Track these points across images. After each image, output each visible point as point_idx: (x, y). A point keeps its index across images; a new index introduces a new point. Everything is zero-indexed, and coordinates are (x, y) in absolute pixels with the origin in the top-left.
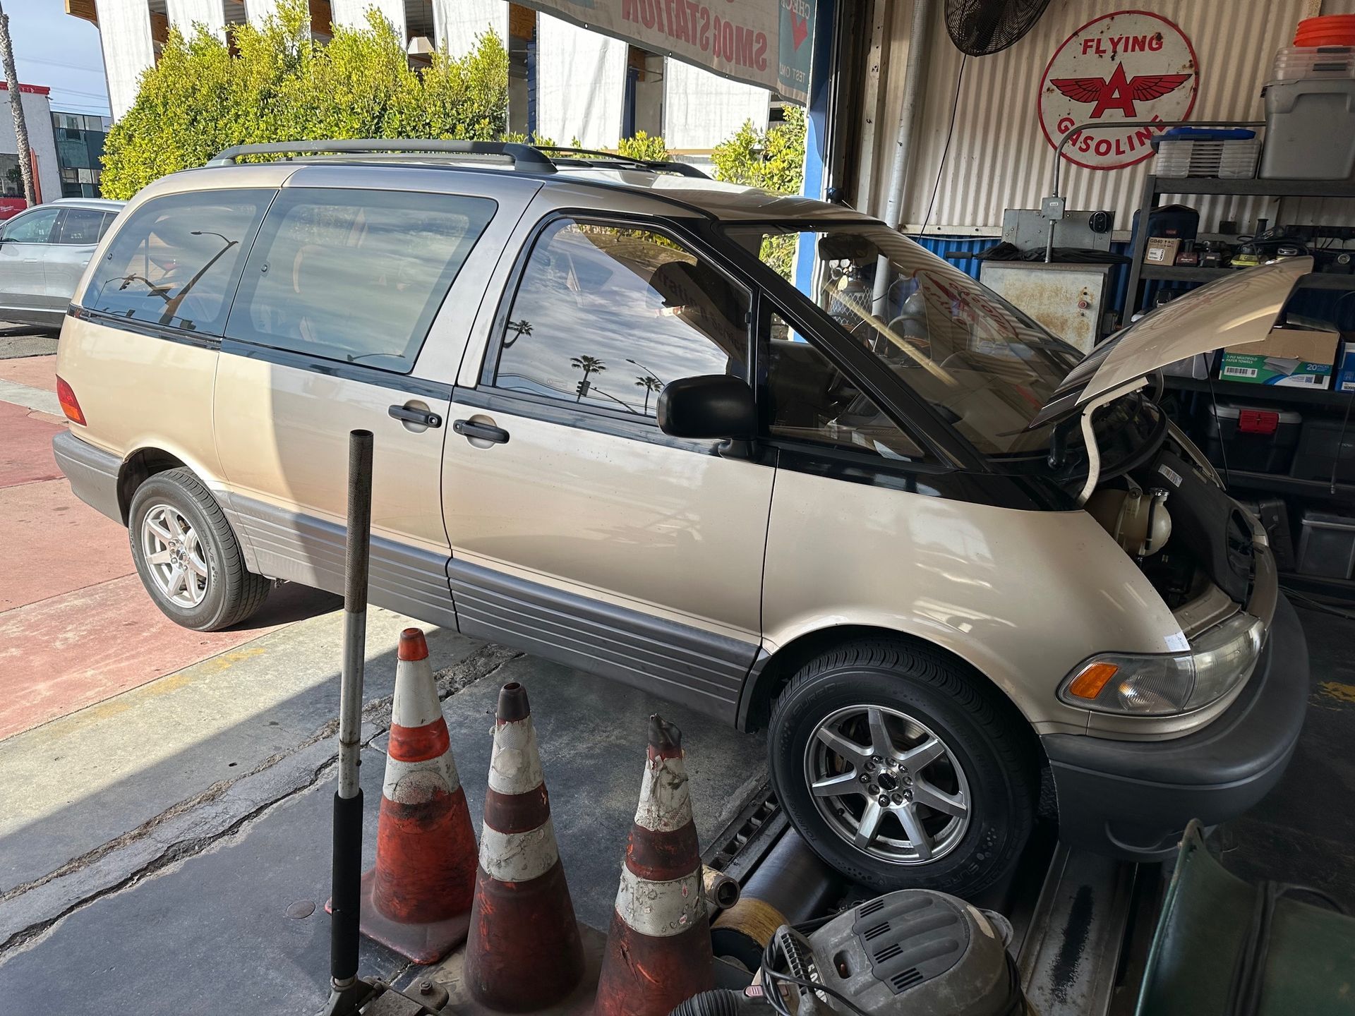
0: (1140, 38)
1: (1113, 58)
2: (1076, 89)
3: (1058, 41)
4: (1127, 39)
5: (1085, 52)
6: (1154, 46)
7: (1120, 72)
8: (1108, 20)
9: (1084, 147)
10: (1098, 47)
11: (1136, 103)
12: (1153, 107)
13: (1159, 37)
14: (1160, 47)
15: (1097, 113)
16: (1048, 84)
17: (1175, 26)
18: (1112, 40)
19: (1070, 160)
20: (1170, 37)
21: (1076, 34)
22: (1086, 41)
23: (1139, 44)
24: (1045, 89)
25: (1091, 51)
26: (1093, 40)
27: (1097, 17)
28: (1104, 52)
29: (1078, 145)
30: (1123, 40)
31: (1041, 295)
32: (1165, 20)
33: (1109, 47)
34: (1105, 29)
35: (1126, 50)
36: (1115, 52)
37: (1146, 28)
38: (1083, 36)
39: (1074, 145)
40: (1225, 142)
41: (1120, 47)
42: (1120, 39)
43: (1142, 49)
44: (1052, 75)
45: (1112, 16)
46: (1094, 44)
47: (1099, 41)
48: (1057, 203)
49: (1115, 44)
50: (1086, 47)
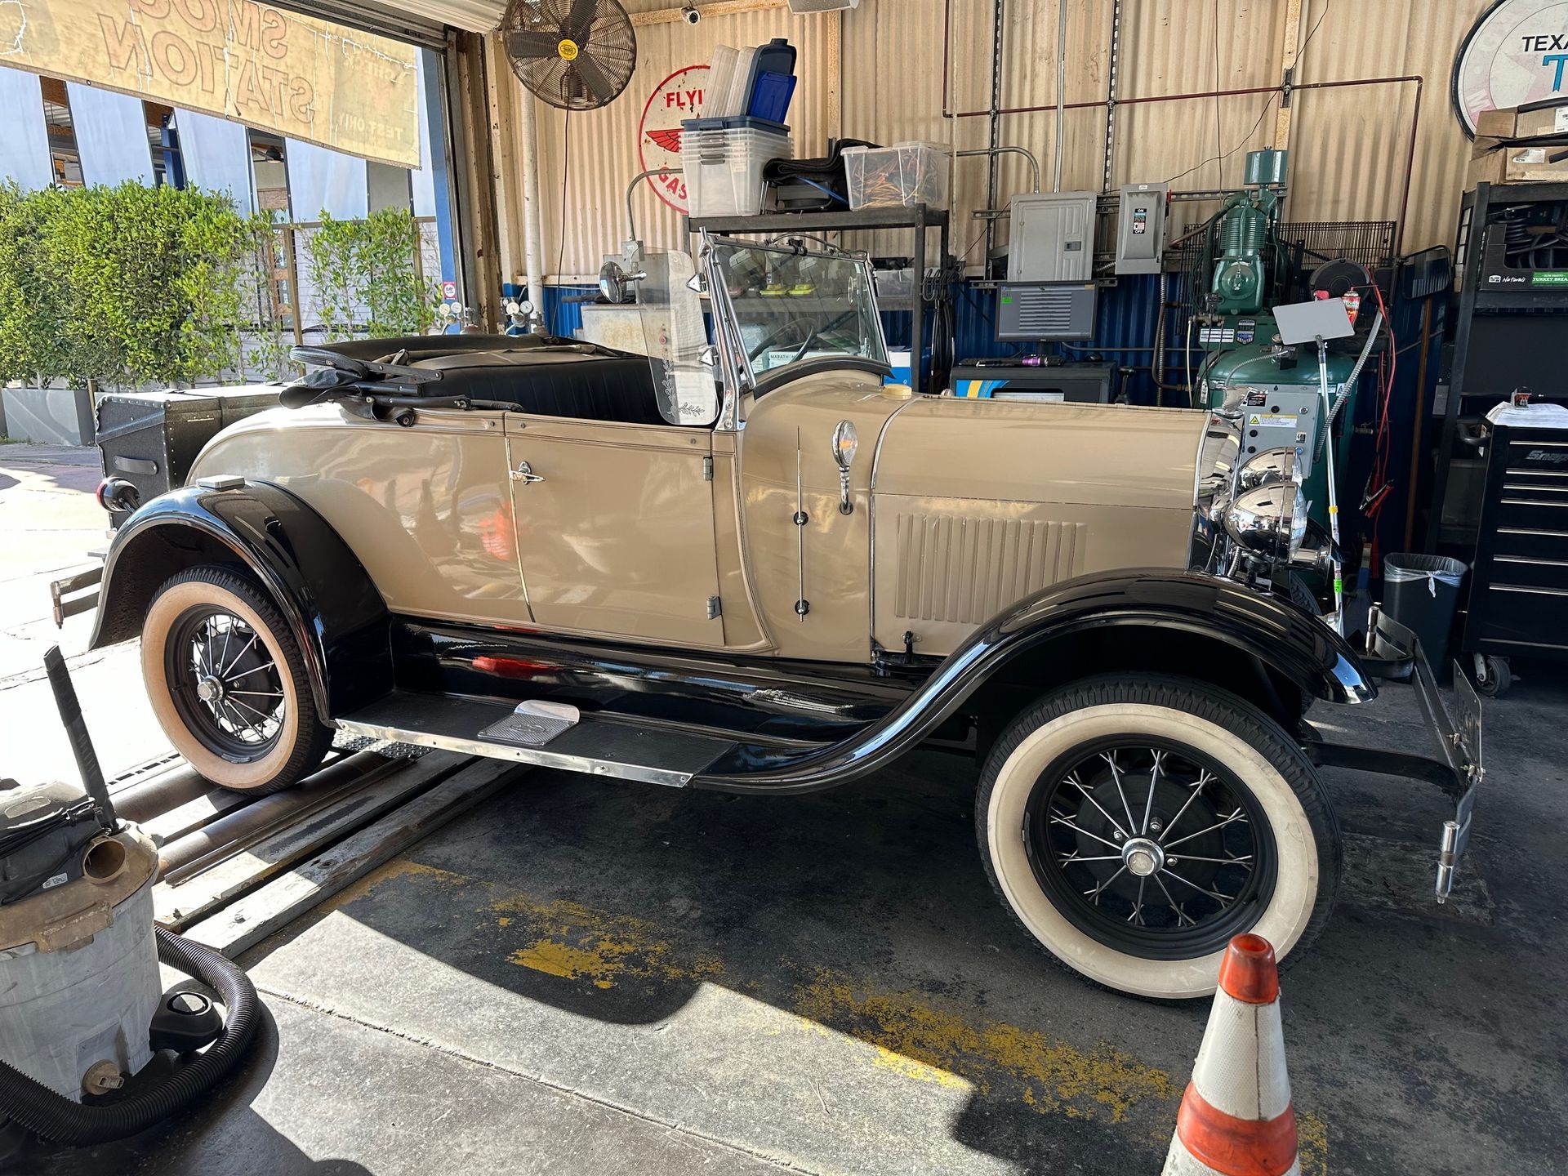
1: (691, 109)
2: (668, 140)
3: (646, 96)
4: (700, 92)
5: (669, 106)
8: (682, 74)
9: (683, 194)
10: (678, 100)
16: (644, 136)
18: (688, 93)
19: (674, 208)
21: (659, 88)
22: (669, 95)
24: (643, 141)
25: (674, 104)
26: (673, 94)
27: (673, 72)
28: (684, 104)
29: (678, 192)
30: (697, 93)
31: (631, 335)
33: (685, 98)
34: (681, 84)
35: (700, 103)
36: (692, 104)
38: (665, 90)
39: (674, 192)
41: (696, 98)
42: (695, 92)
44: (646, 128)
45: (684, 71)
46: (675, 97)
47: (678, 94)
48: (634, 247)
49: (691, 97)
50: (669, 100)
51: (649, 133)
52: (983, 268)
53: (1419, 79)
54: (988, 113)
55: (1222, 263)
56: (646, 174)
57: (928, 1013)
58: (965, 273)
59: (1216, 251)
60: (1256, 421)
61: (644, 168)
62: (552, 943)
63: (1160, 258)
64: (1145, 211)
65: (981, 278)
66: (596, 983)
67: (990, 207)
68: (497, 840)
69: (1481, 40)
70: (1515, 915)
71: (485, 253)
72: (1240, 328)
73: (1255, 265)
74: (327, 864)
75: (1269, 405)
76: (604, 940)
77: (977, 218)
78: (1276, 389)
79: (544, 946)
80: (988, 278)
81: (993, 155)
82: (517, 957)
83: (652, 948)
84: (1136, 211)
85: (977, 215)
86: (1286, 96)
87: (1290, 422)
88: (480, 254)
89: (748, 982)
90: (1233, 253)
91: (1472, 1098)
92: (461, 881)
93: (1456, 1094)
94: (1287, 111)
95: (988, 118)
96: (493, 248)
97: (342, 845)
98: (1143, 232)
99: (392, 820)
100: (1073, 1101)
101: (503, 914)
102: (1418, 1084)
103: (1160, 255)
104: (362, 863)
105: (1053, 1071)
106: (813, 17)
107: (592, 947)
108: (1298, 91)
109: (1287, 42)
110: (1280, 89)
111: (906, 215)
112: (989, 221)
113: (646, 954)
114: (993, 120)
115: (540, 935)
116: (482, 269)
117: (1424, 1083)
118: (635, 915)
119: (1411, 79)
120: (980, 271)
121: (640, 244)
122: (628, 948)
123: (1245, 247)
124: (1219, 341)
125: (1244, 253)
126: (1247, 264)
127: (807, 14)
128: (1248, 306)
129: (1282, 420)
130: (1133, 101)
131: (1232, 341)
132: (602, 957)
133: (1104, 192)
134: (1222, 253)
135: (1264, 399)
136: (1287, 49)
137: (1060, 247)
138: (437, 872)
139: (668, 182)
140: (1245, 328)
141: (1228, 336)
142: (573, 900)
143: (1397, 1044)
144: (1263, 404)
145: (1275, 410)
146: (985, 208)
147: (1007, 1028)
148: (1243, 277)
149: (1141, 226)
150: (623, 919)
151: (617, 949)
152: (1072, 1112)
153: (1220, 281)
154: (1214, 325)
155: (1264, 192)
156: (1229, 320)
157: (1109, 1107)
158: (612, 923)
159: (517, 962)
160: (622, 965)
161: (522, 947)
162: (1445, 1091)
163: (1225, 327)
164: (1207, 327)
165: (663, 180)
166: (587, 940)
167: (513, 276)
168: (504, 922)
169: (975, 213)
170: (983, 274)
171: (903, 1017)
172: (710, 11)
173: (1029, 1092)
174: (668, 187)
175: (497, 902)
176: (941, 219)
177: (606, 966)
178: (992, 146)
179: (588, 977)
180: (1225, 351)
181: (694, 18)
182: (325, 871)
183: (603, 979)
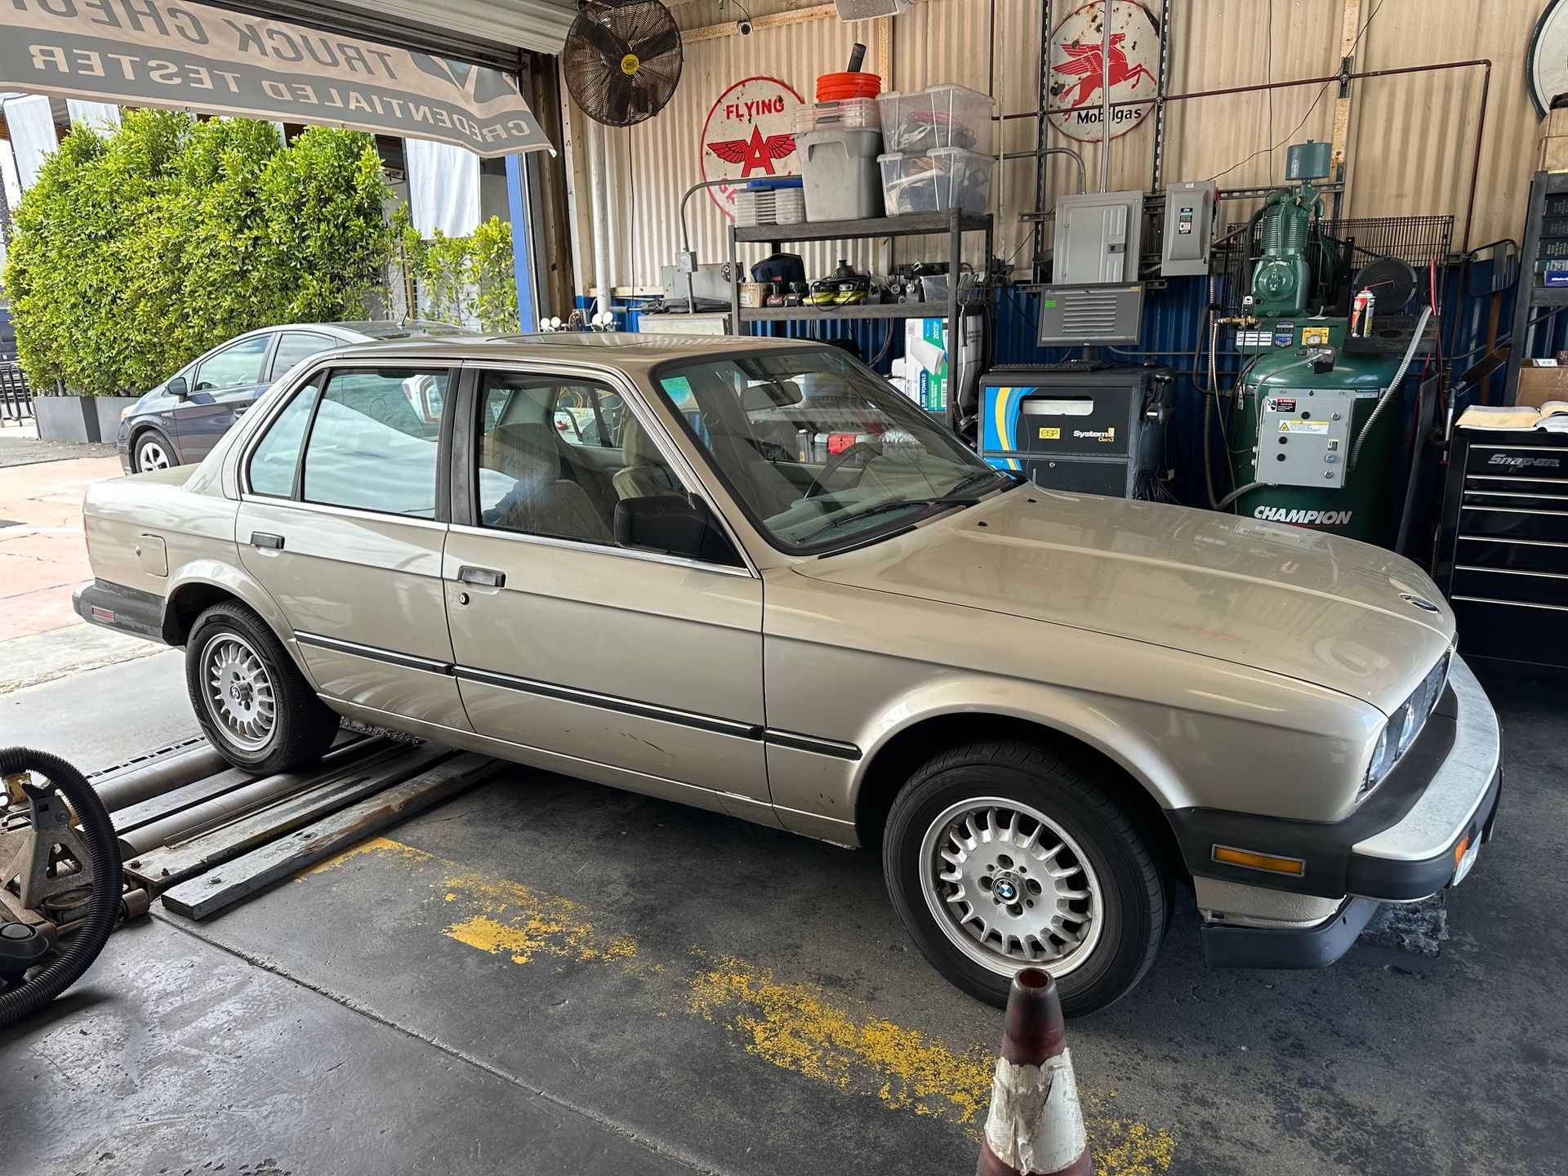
0: (767, 102)
1: (750, 121)
2: (728, 151)
3: (707, 109)
4: (758, 103)
5: (728, 117)
6: (779, 108)
7: (757, 133)
8: (741, 86)
10: (737, 112)
11: (773, 160)
12: (786, 164)
13: (780, 100)
14: (782, 109)
15: (746, 172)
17: (791, 89)
18: (746, 104)
20: (789, 99)
21: (719, 101)
22: (728, 107)
23: (766, 107)
24: (704, 153)
25: (733, 116)
26: (732, 106)
27: (733, 85)
28: (742, 116)
30: (755, 105)
32: (783, 84)
33: (743, 110)
34: (740, 95)
35: (758, 113)
36: (750, 115)
37: (770, 92)
38: (725, 102)
39: (733, 203)
40: (776, 191)
41: (754, 111)
42: (752, 103)
43: (770, 111)
44: (707, 141)
45: (743, 83)
46: (734, 109)
47: (737, 106)
48: (687, 259)
49: (749, 109)
50: (729, 112)
51: (711, 146)
52: (1031, 272)
53: (1488, 63)
54: (1035, 114)
55: (1261, 263)
56: (707, 184)
57: (813, 1007)
58: (1014, 277)
59: (1257, 250)
60: (1286, 427)
61: (705, 179)
62: (487, 919)
63: (1208, 258)
64: (1191, 210)
65: (1029, 282)
66: (513, 958)
67: (1038, 209)
68: (470, 822)
69: (1559, 16)
70: (1467, 948)
71: (559, 266)
72: (1277, 331)
73: (1295, 265)
74: (308, 836)
75: (1299, 410)
76: (535, 919)
77: (1026, 221)
78: (1311, 394)
79: (479, 922)
80: (1035, 281)
81: (1041, 158)
82: (451, 930)
83: (576, 929)
84: (1182, 210)
85: (1026, 218)
86: (1344, 86)
87: (1322, 428)
88: (554, 267)
89: (654, 965)
90: (1272, 252)
91: (1344, 1129)
92: (425, 859)
93: (1328, 1123)
94: (1347, 102)
95: (1036, 120)
96: (568, 262)
97: (327, 820)
98: (1189, 232)
99: (378, 799)
100: (927, 1099)
101: (452, 890)
102: (1292, 1110)
103: (1207, 256)
104: (340, 837)
105: (917, 1069)
106: (865, 24)
107: (522, 924)
108: (1358, 81)
109: (1346, 28)
110: (1338, 78)
111: (941, 221)
112: (1037, 224)
113: (569, 935)
114: (1041, 121)
115: (478, 912)
116: (557, 283)
117: (1298, 1110)
118: (570, 897)
119: (1478, 63)
120: (1029, 275)
121: (694, 256)
122: (554, 928)
123: (1285, 244)
124: (1255, 344)
125: (1284, 252)
126: (1285, 264)
127: (859, 21)
128: (1287, 307)
129: (1314, 427)
130: (1184, 97)
131: (1269, 344)
132: (527, 935)
133: (1154, 191)
134: (1263, 252)
135: (1294, 404)
136: (1346, 35)
137: (1104, 248)
138: (406, 849)
139: (727, 193)
140: (1283, 331)
141: (1266, 339)
142: (519, 881)
143: (1283, 1068)
144: (1293, 410)
145: (1306, 416)
146: (1033, 211)
147: (887, 1025)
148: (1280, 278)
149: (1187, 226)
150: (560, 901)
151: (543, 928)
152: (921, 1109)
153: (1257, 282)
154: (1250, 327)
155: (1306, 188)
156: (1265, 322)
157: (961, 1107)
158: (547, 904)
159: (449, 934)
160: (543, 943)
161: (459, 920)
162: (1316, 1119)
163: (1262, 329)
164: (1242, 330)
165: (723, 191)
166: (519, 918)
167: (584, 288)
168: (450, 897)
169: (1023, 216)
170: (1031, 278)
171: (790, 1008)
172: (766, 23)
173: (886, 1088)
174: (727, 198)
175: (450, 879)
176: (986, 224)
177: (528, 943)
178: (1040, 148)
179: (508, 953)
180: (1262, 355)
181: (746, 30)
182: (304, 843)
183: (522, 955)
